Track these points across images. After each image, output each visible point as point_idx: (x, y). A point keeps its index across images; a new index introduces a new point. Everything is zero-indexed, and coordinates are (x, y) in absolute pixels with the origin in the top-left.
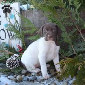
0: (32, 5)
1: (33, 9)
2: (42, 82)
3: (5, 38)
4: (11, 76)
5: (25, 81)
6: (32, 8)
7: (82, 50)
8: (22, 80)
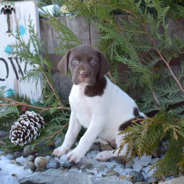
0: (64, 7)
1: (67, 15)
2: (88, 170)
3: (7, 77)
4: (22, 157)
5: (51, 168)
6: (65, 14)
7: (171, 101)
8: (46, 166)
